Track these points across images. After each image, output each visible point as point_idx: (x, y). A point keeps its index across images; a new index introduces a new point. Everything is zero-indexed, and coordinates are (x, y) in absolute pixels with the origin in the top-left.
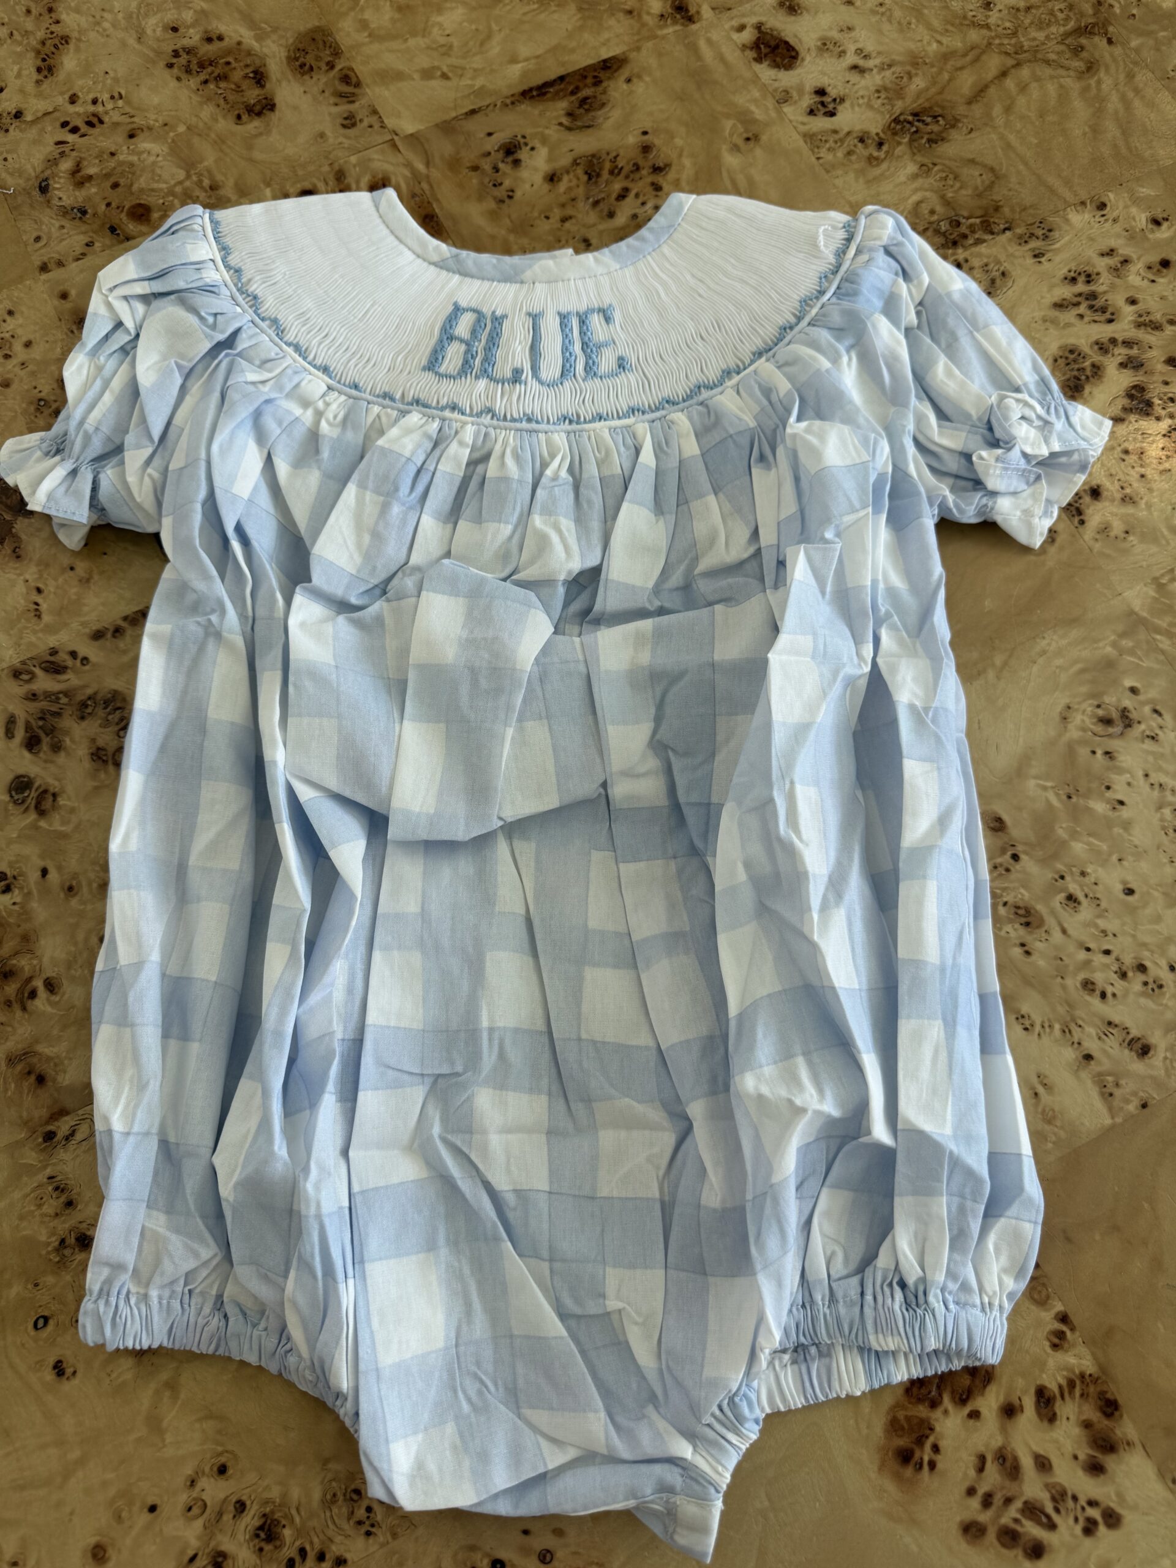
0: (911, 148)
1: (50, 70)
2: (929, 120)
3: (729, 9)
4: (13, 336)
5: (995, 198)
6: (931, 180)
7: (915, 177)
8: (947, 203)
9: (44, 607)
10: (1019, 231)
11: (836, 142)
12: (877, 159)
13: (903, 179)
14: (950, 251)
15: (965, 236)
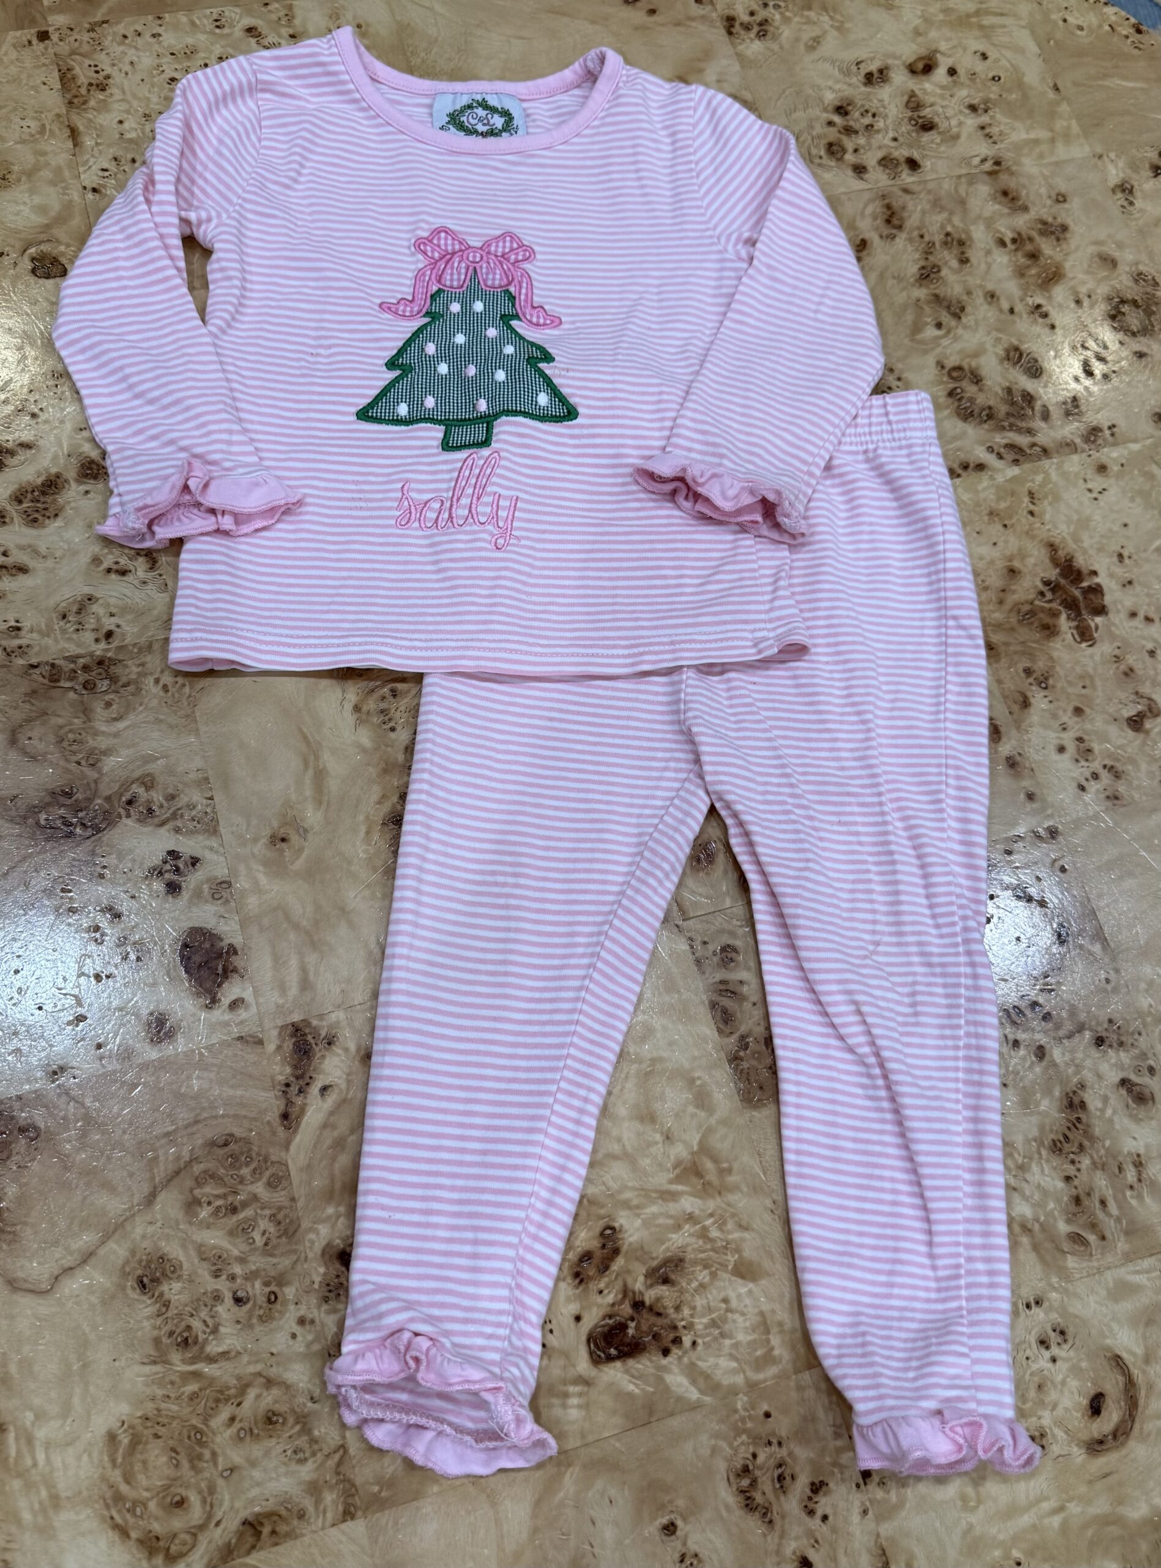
0: (96, 790)
1: (1071, 1105)
2: (59, 823)
3: (240, 1038)
4: (1077, 761)
5: (27, 706)
6: (91, 743)
7: (106, 753)
8: (86, 712)
9: (1026, 500)
10: (21, 662)
11: (182, 816)
12: (143, 784)
13: (124, 752)
14: (109, 655)
15: (86, 668)
